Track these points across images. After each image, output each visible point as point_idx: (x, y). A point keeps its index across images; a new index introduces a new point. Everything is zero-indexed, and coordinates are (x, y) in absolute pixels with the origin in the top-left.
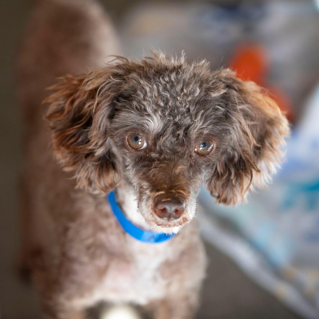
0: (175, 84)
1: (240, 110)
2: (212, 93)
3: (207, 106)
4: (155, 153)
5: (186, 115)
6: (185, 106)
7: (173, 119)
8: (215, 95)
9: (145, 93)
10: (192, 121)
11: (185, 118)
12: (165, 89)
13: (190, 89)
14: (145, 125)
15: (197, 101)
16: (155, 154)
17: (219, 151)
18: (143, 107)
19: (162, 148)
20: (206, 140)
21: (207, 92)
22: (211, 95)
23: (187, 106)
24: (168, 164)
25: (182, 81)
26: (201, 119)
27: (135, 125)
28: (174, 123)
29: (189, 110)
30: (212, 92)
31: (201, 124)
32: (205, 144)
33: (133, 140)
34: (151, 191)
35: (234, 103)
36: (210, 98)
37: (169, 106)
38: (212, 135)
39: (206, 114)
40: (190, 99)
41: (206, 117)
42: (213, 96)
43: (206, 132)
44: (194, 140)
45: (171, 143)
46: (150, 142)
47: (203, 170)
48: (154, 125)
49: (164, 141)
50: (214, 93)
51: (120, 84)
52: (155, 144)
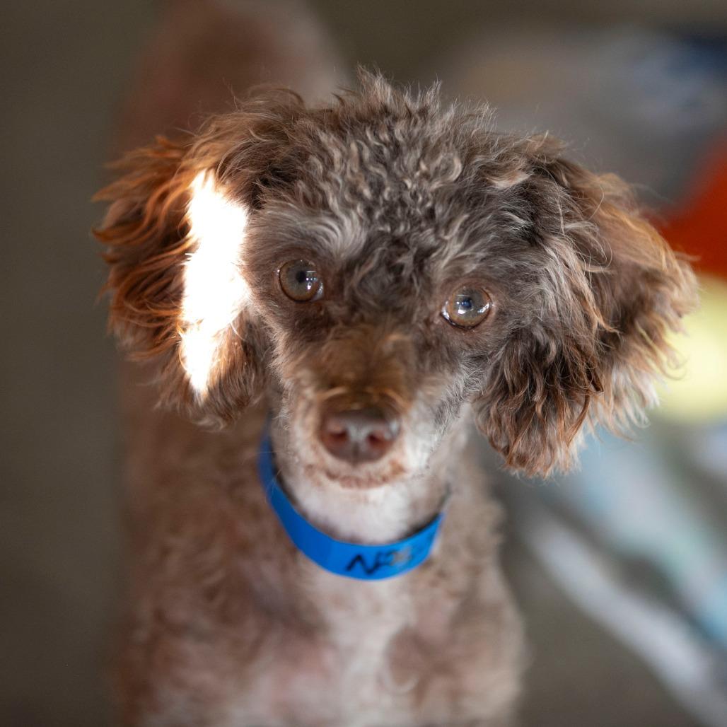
0: (404, 148)
1: (568, 234)
2: (495, 178)
3: (481, 209)
4: (339, 305)
5: (423, 225)
6: (423, 203)
7: (392, 230)
8: (502, 184)
9: (329, 163)
10: (437, 238)
11: (421, 230)
12: (378, 158)
13: (438, 162)
14: (322, 238)
15: (453, 193)
16: (336, 307)
17: (505, 321)
18: (320, 197)
19: (359, 295)
20: (472, 292)
21: (483, 176)
22: (491, 184)
23: (429, 205)
24: (366, 332)
25: (420, 144)
26: (460, 236)
27: (296, 241)
28: (392, 241)
29: (431, 212)
30: (495, 176)
31: (459, 246)
32: (469, 302)
33: (294, 279)
34: (317, 390)
35: (552, 213)
36: (489, 192)
37: (384, 200)
38: (490, 280)
39: (476, 228)
40: (436, 185)
41: (474, 233)
42: (497, 187)
43: (471, 267)
44: (440, 286)
45: (383, 286)
46: (330, 281)
47: (462, 366)
48: (344, 239)
49: (363, 279)
50: (502, 179)
51: (274, 147)
52: (340, 286)
